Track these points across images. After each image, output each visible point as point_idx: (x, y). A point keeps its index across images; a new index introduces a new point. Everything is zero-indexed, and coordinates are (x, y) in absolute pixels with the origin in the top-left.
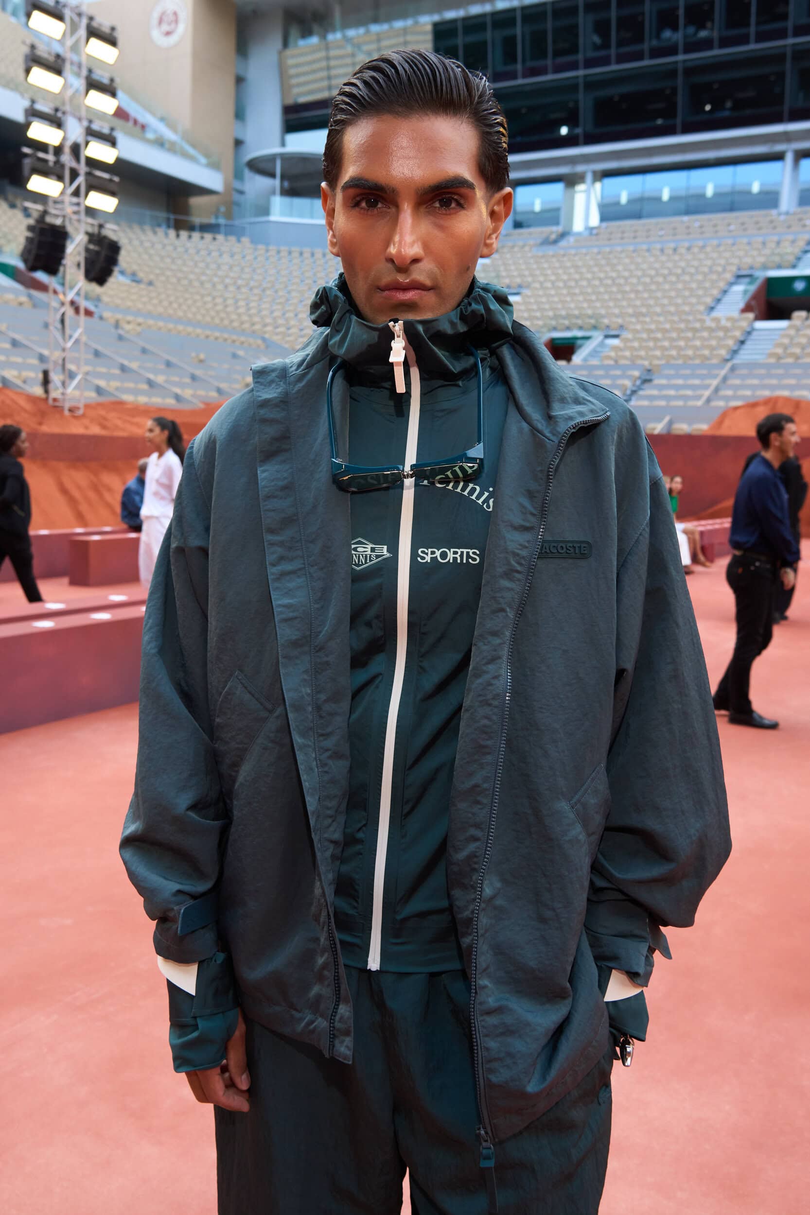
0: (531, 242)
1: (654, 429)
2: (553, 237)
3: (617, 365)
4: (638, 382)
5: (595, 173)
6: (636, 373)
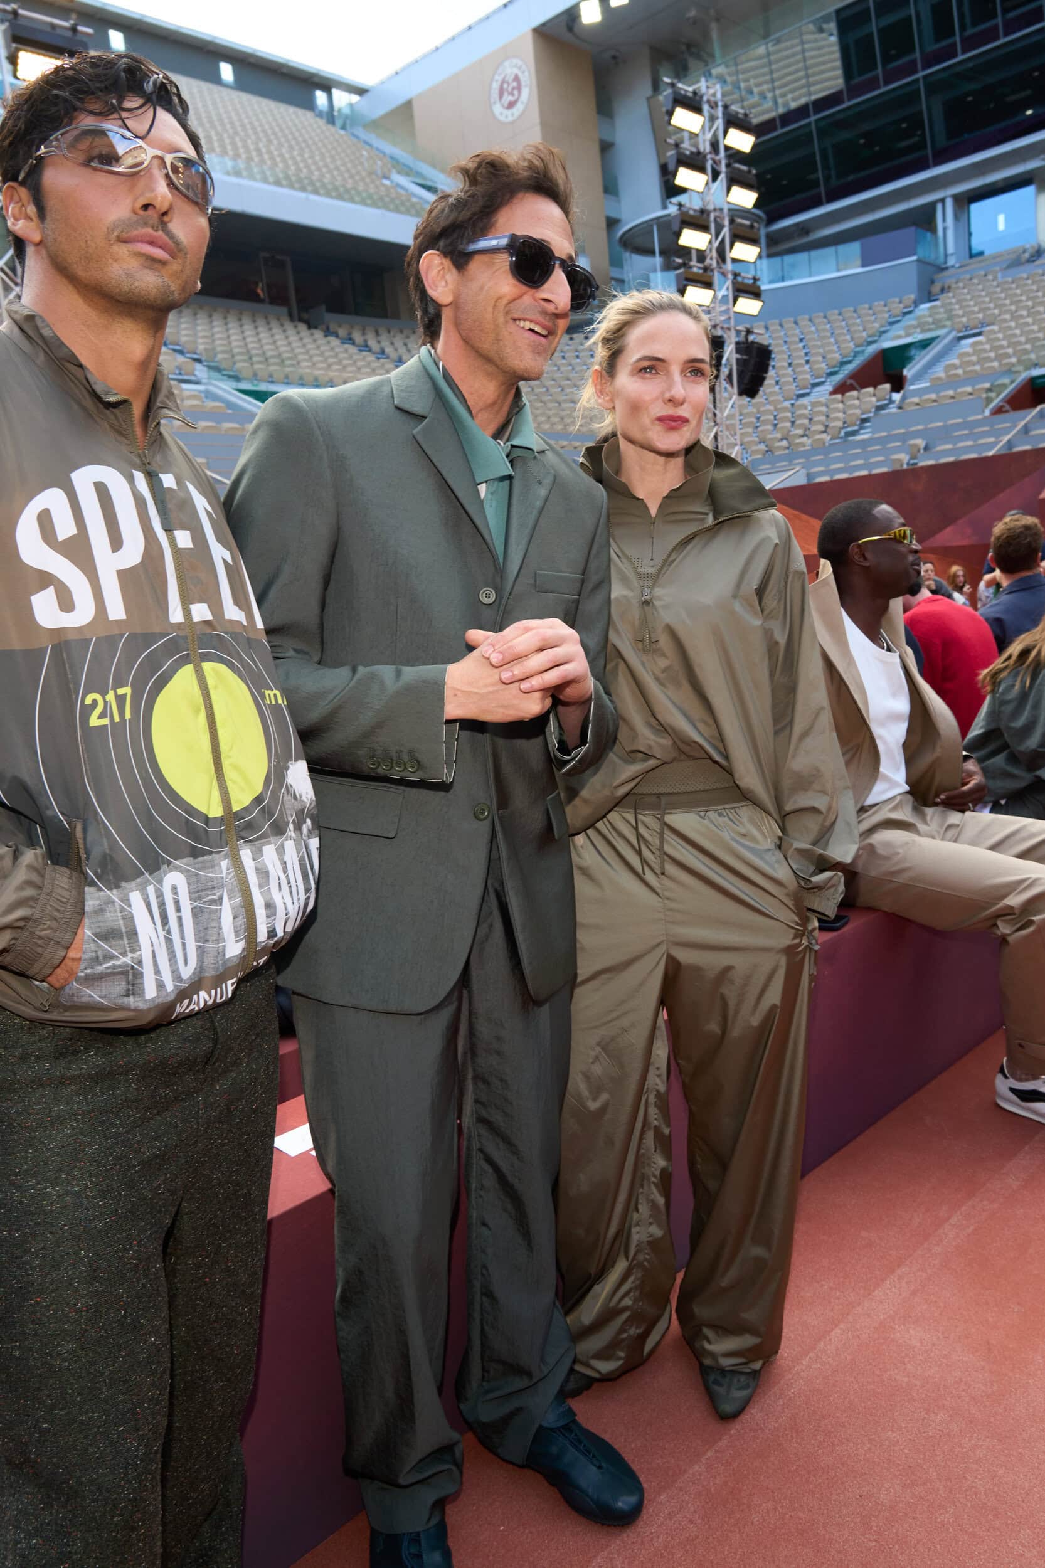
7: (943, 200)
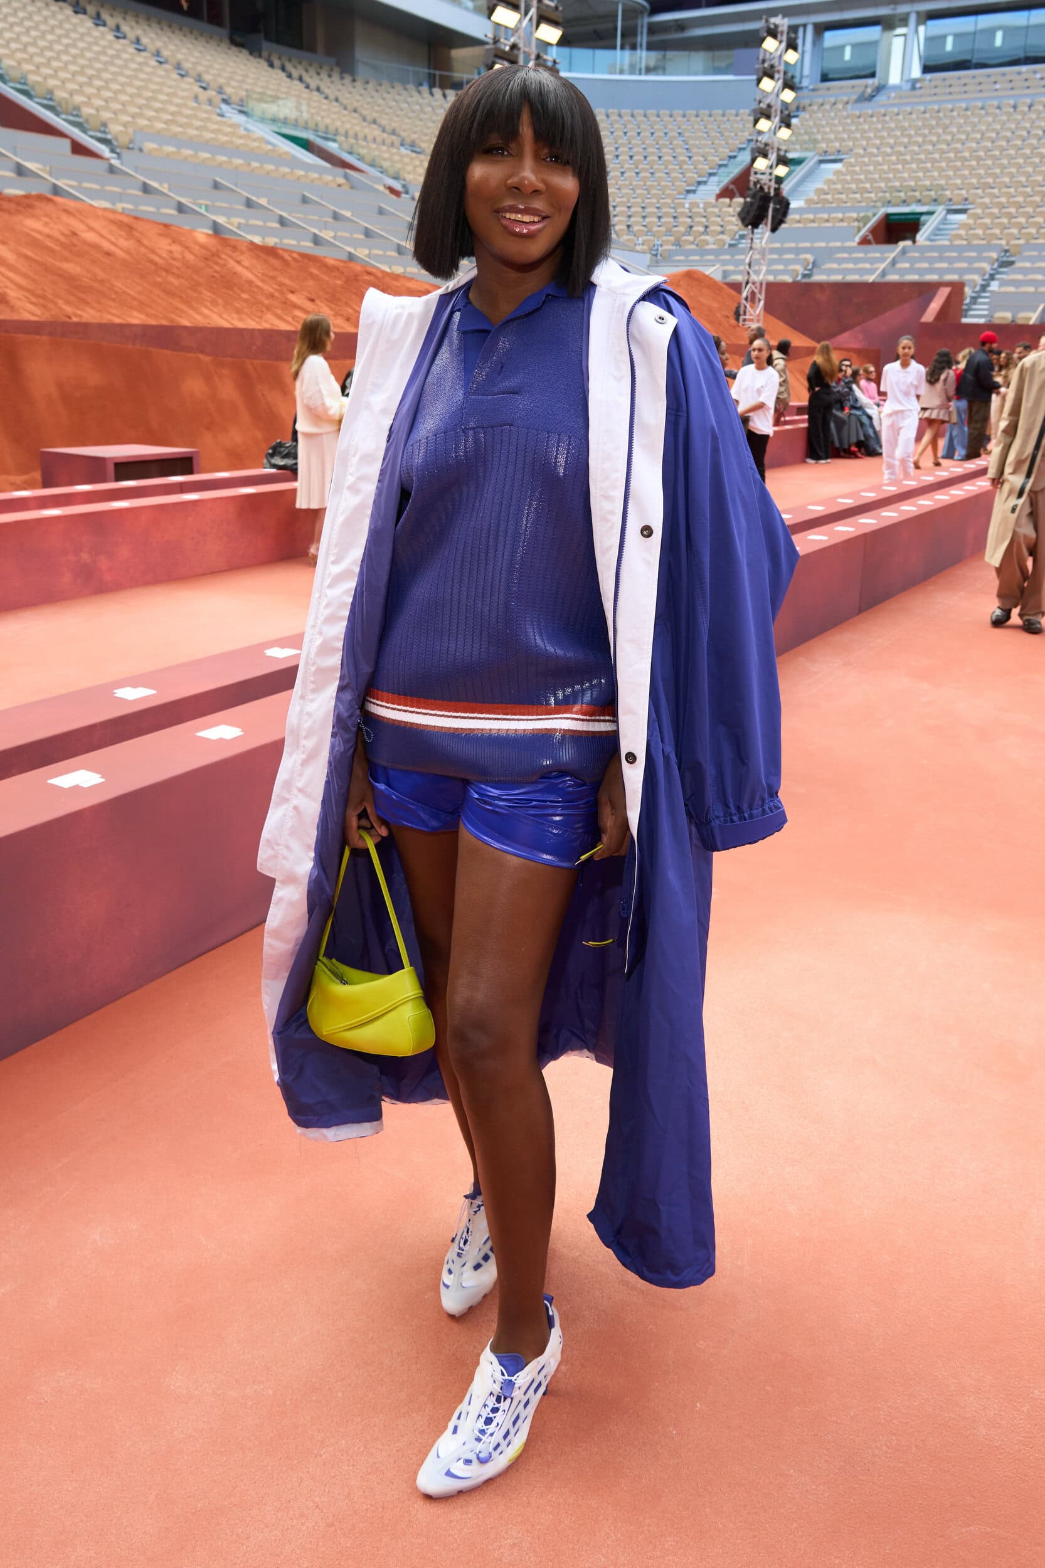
0: (845, 99)
1: (1030, 319)
2: (869, 90)
3: (969, 247)
4: (996, 265)
5: (918, 13)
6: (994, 255)
7: (805, 26)
